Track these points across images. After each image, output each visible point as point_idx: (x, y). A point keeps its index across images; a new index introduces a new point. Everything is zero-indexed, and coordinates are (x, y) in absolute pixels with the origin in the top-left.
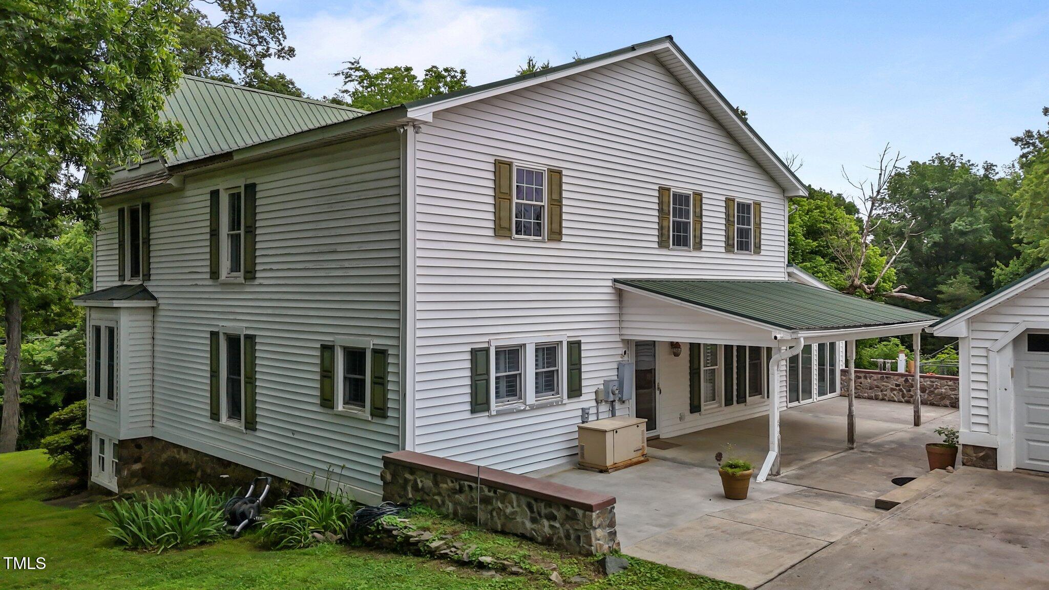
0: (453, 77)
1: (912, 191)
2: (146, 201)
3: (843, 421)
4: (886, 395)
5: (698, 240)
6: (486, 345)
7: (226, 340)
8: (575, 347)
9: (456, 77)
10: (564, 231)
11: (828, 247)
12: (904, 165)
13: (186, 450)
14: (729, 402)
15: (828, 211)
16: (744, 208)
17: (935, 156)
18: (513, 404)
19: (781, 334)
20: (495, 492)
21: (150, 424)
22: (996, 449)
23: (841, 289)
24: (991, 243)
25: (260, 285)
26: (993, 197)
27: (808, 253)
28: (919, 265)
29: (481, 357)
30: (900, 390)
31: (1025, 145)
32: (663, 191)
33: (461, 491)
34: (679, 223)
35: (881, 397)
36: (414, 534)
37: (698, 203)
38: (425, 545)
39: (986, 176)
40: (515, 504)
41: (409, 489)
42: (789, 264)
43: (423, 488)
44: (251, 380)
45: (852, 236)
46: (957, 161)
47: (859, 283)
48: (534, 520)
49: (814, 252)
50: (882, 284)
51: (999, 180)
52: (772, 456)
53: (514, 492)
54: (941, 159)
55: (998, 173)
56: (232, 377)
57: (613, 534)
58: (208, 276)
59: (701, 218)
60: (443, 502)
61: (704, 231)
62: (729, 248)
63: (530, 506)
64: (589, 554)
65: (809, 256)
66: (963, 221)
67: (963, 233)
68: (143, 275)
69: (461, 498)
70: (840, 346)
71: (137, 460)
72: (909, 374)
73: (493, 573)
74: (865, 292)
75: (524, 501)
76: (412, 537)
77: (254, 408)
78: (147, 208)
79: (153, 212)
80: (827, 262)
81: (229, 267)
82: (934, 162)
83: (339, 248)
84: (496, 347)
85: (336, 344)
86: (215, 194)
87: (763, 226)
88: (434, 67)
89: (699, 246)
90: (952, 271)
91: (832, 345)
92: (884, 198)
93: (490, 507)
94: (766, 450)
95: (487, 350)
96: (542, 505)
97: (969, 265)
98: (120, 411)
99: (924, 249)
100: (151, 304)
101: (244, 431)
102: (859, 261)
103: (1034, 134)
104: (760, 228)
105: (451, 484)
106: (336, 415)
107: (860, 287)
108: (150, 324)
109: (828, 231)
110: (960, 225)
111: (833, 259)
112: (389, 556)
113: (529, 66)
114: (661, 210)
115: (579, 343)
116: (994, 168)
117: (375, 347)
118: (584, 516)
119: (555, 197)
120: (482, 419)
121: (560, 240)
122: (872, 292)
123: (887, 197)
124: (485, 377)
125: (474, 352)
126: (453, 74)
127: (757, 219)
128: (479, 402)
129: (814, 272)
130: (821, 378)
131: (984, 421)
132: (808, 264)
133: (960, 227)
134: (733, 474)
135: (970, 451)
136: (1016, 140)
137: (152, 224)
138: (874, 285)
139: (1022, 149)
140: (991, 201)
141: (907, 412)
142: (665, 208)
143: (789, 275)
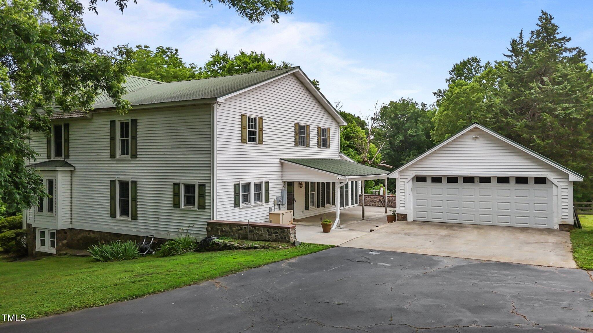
0: (171, 52)
1: (391, 115)
2: (66, 122)
3: (360, 213)
4: (376, 204)
5: (308, 143)
6: (238, 183)
7: (119, 183)
8: (267, 184)
9: (173, 53)
10: (264, 140)
11: (354, 144)
12: (387, 103)
13: (94, 232)
14: (319, 207)
15: (354, 128)
16: (324, 130)
17: (401, 99)
18: (247, 205)
19: (341, 177)
20: (255, 228)
21: (70, 223)
22: (407, 215)
23: (360, 162)
24: (424, 140)
25: (140, 160)
26: (425, 120)
27: (346, 146)
28: (394, 151)
29: (237, 186)
30: (381, 202)
31: (438, 96)
32: (296, 124)
33: (241, 229)
34: (302, 136)
35: (374, 205)
36: (228, 243)
37: (308, 129)
38: (233, 246)
39: (422, 109)
40: (262, 231)
41: (219, 232)
42: (341, 152)
43: (225, 231)
44: (135, 199)
45: (364, 139)
46: (410, 102)
47: (366, 160)
48: (269, 235)
49: (348, 146)
50: (376, 160)
51: (428, 111)
52: (337, 220)
53: (262, 227)
54: (403, 101)
55: (427, 108)
56: (122, 199)
57: (295, 236)
58: (109, 157)
59: (309, 135)
60: (234, 234)
61: (310, 140)
62: (319, 146)
63: (268, 231)
64: (289, 242)
65: (346, 148)
66: (413, 131)
67: (412, 136)
68: (65, 156)
69: (241, 232)
70: (359, 183)
71: (65, 239)
72: (383, 196)
73: (260, 249)
74: (369, 163)
75: (266, 229)
76: (227, 244)
77: (136, 211)
78: (67, 126)
79: (70, 128)
80: (353, 151)
81: (120, 153)
82: (400, 102)
83: (182, 146)
84: (242, 184)
85: (180, 183)
86: (113, 123)
87: (331, 137)
88: (161, 46)
89: (308, 146)
90: (408, 154)
91: (356, 182)
92: (378, 118)
93: (253, 233)
94: (336, 218)
95: (239, 185)
96: (273, 230)
97: (415, 151)
98: (58, 217)
99: (396, 143)
100: (72, 169)
101: (131, 220)
102: (366, 150)
103: (442, 91)
104: (330, 138)
105: (237, 228)
106: (181, 210)
107: (367, 161)
108: (70, 178)
109: (354, 137)
110: (411, 132)
111: (356, 149)
112: (219, 252)
113: (217, 53)
114: (295, 132)
115: (268, 182)
116: (426, 106)
117: (199, 183)
118: (287, 230)
119: (261, 127)
120: (237, 209)
121: (262, 144)
122: (371, 164)
123: (380, 118)
124: (238, 194)
125: (235, 185)
126: (171, 51)
127: (329, 135)
128: (237, 204)
129: (348, 155)
130: (352, 199)
131: (403, 205)
132: (346, 152)
133: (411, 133)
134: (326, 224)
135: (400, 216)
136: (435, 94)
137: (70, 133)
138: (372, 161)
139: (437, 98)
140: (424, 121)
141: (383, 209)
142: (297, 131)
143: (340, 156)
